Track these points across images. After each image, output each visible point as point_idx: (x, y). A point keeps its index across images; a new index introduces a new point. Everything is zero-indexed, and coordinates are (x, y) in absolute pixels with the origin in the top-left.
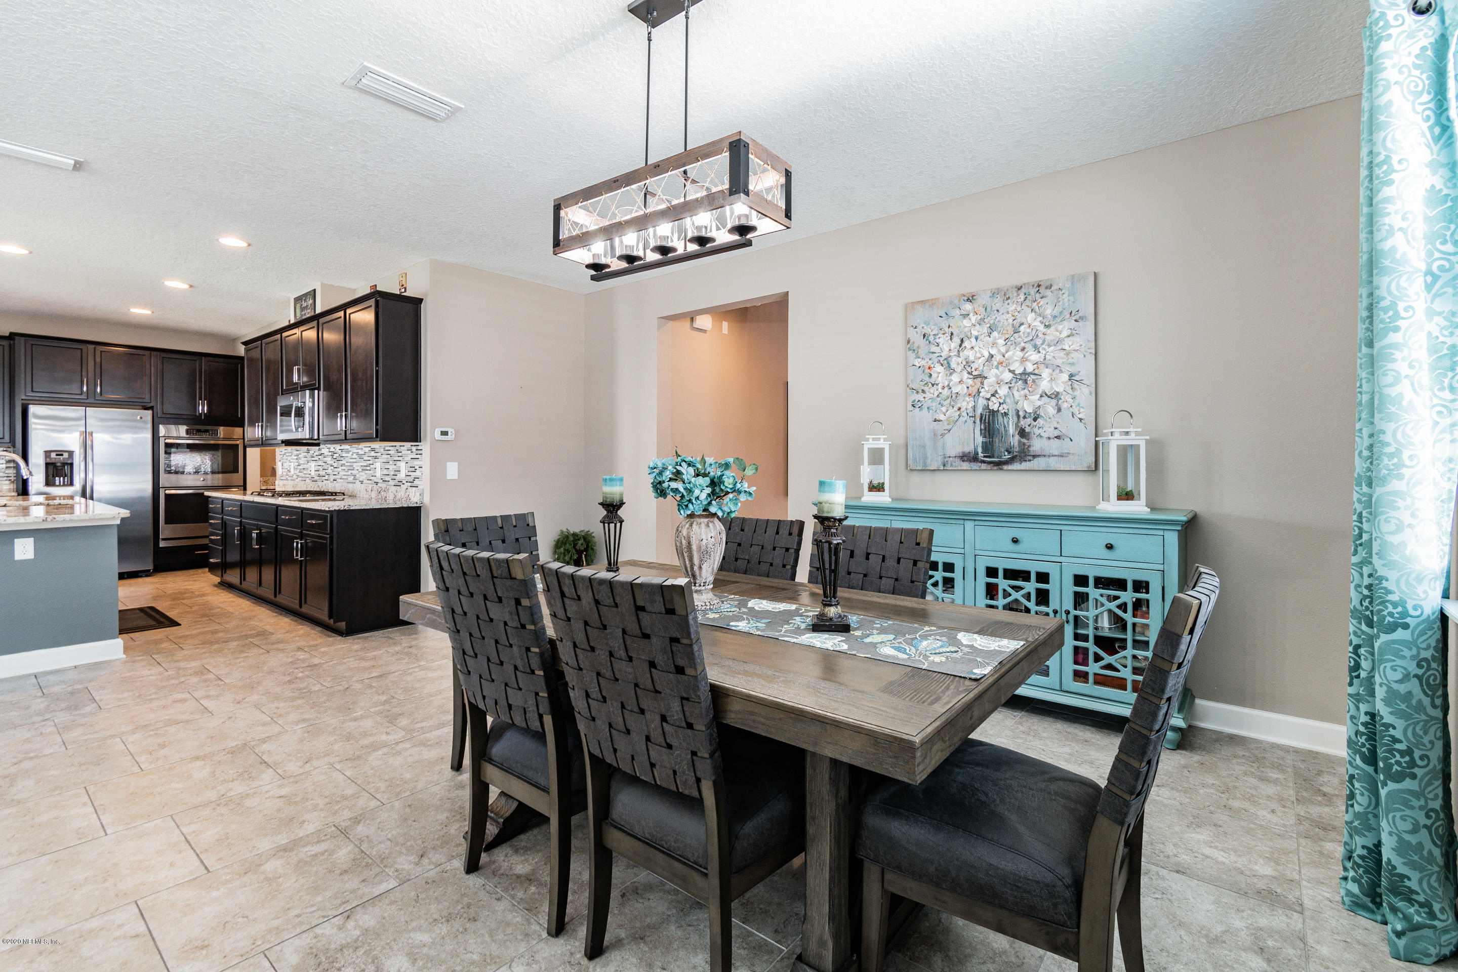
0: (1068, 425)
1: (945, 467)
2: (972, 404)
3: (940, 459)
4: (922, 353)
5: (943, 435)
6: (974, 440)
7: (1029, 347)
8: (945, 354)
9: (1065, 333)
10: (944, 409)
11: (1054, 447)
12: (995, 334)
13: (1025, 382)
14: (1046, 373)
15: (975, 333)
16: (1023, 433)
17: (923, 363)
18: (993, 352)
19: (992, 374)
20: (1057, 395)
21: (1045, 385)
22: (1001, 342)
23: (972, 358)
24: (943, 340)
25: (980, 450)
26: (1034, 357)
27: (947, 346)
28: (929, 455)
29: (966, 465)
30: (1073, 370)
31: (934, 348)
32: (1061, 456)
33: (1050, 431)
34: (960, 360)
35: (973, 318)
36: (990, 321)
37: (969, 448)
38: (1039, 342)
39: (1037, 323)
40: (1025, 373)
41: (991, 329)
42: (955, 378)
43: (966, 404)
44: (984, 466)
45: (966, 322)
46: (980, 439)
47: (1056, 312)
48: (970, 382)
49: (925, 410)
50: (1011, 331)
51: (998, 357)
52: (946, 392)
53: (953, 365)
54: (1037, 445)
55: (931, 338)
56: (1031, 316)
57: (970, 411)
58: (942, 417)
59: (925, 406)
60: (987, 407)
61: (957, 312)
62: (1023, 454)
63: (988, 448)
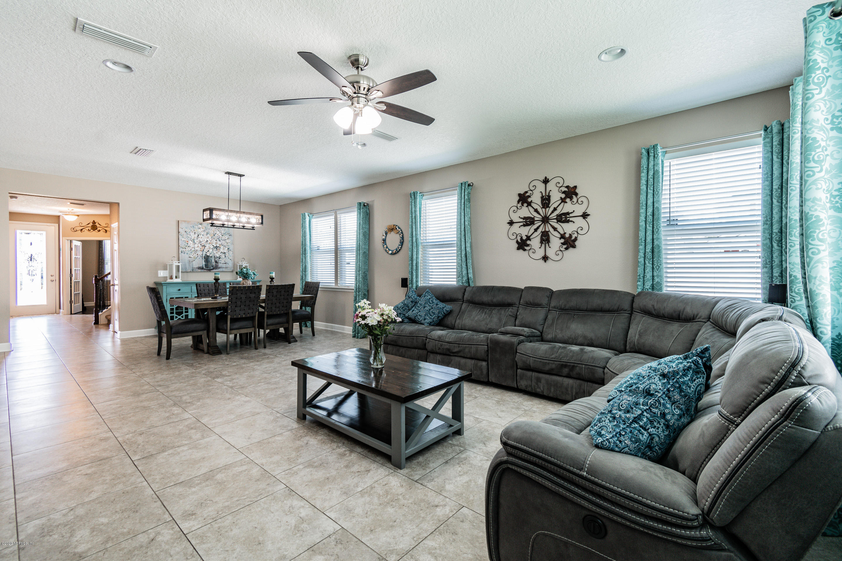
0: (228, 261)
1: (193, 271)
2: (201, 253)
3: (191, 269)
4: (185, 236)
5: (192, 262)
6: (203, 263)
7: (218, 240)
8: (193, 238)
9: (227, 238)
10: (192, 254)
11: (224, 266)
12: (208, 235)
13: (217, 249)
14: (222, 247)
15: (202, 234)
16: (216, 262)
17: (185, 240)
18: (208, 240)
19: (207, 246)
20: (225, 253)
21: (222, 250)
22: (210, 237)
23: (201, 241)
24: (192, 234)
25: (204, 266)
26: (219, 243)
27: (193, 236)
28: (187, 267)
29: (200, 270)
30: (228, 247)
31: (189, 236)
32: (226, 268)
33: (223, 262)
34: (198, 240)
35: (202, 230)
36: (207, 231)
37: (201, 266)
38: (220, 239)
39: (220, 234)
40: (216, 247)
41: (207, 234)
42: (196, 245)
43: (200, 253)
44: (205, 271)
45: (199, 230)
46: (204, 263)
47: (224, 232)
48: (201, 247)
49: (186, 254)
50: (213, 235)
51: (209, 242)
52: (193, 249)
53: (195, 242)
54: (220, 265)
55: (188, 233)
56: (218, 232)
57: (201, 255)
58: (192, 256)
59: (186, 252)
60: (206, 255)
61: (197, 227)
62: (216, 267)
63: (206, 265)
